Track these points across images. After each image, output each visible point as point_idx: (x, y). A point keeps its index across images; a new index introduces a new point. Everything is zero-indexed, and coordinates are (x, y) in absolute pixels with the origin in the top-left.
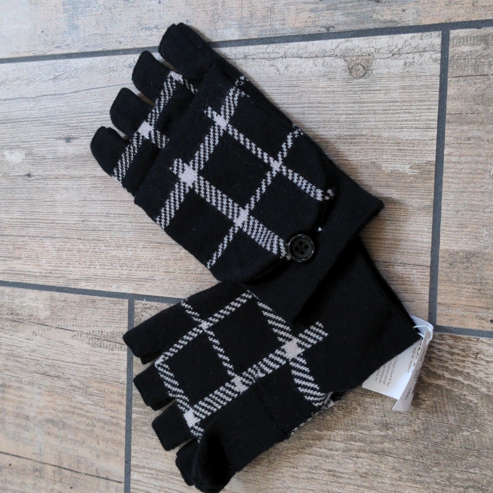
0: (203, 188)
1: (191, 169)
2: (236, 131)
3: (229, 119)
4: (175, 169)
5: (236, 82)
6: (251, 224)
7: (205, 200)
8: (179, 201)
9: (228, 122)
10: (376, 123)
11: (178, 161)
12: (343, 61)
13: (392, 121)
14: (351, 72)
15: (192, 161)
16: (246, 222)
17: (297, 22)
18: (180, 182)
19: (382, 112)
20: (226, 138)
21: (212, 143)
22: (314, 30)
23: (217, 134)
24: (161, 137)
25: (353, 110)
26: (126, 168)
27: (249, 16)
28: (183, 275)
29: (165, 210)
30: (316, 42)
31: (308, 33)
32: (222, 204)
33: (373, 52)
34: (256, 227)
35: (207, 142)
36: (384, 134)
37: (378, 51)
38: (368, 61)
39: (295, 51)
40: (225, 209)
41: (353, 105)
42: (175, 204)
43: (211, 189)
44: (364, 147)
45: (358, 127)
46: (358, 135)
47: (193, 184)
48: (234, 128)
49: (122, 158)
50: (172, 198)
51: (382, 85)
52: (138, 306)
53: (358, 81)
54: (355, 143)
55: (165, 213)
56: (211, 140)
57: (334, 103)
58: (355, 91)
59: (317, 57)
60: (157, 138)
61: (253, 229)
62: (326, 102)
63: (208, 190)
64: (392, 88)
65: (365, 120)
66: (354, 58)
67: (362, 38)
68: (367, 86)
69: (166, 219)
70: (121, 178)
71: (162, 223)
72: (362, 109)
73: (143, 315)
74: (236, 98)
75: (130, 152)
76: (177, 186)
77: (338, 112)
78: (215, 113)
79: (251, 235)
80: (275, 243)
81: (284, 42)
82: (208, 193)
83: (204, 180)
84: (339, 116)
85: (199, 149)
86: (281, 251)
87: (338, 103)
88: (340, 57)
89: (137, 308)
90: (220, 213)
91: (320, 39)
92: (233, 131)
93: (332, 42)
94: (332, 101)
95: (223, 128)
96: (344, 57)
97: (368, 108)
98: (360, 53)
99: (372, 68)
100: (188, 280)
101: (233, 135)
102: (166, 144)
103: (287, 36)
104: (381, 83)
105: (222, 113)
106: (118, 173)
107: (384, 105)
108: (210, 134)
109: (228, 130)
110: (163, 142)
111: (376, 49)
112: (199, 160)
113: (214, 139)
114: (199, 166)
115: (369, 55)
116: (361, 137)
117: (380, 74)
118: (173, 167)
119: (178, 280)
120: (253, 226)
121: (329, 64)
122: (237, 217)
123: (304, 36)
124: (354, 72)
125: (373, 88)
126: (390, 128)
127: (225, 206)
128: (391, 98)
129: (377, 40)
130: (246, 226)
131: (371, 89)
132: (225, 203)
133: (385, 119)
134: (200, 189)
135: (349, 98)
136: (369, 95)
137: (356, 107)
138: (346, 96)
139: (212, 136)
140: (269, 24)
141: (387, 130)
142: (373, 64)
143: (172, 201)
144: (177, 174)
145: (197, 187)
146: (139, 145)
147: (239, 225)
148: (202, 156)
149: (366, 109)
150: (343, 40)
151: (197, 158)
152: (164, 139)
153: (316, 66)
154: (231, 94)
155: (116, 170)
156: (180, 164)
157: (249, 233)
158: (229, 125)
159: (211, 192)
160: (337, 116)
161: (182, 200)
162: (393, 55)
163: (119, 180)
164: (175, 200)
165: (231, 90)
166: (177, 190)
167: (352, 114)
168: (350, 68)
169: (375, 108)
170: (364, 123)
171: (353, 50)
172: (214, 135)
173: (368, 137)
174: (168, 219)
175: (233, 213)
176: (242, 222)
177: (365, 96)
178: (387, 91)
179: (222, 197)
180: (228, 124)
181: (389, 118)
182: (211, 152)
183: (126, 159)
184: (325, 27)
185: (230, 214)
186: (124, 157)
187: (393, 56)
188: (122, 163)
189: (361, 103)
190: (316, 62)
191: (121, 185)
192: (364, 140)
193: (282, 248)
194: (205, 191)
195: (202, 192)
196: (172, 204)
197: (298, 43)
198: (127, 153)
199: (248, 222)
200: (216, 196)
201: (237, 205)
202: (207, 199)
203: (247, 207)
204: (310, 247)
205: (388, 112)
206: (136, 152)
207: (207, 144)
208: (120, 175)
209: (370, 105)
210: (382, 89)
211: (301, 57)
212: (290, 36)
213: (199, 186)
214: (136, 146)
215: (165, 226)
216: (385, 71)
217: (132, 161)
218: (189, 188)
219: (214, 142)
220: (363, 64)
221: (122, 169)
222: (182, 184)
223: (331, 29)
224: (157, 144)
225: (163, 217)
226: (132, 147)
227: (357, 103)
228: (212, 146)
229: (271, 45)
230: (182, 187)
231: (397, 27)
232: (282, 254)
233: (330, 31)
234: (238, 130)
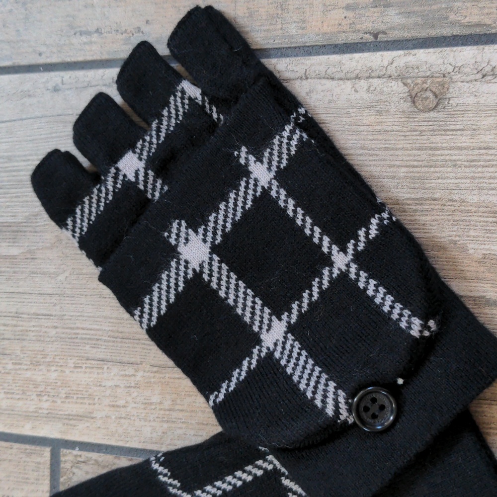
0: (215, 274)
1: (201, 241)
2: (283, 192)
3: (276, 172)
4: (174, 236)
5: (292, 116)
6: (288, 347)
7: (218, 292)
8: (176, 290)
9: (272, 176)
10: (456, 181)
11: (180, 225)
12: (401, 84)
13: (484, 178)
14: (414, 102)
15: (203, 227)
16: (281, 342)
17: (325, 24)
18: (179, 259)
19: (467, 164)
20: (264, 199)
21: (240, 204)
22: (353, 38)
23: (251, 192)
24: (155, 181)
25: (418, 161)
26: (89, 220)
27: (247, 15)
28: (140, 411)
29: (151, 300)
30: (357, 56)
31: (343, 42)
32: (245, 305)
33: (451, 71)
34: (295, 355)
35: (231, 201)
36: (470, 197)
37: (458, 69)
38: (442, 85)
39: (322, 69)
40: (248, 315)
41: (419, 152)
42: (168, 292)
43: (228, 277)
44: (438, 218)
45: (428, 186)
46: (427, 199)
47: (201, 266)
48: (281, 188)
49: (84, 203)
50: (165, 283)
51: (465, 123)
52: (66, 458)
53: (426, 115)
54: (422, 211)
55: (151, 305)
56: (239, 198)
57: (386, 149)
58: (422, 131)
59: (357, 77)
60: (147, 183)
61: (290, 356)
62: (374, 146)
63: (224, 278)
64: (482, 127)
65: (438, 175)
66: (419, 81)
67: (431, 50)
68: (441, 123)
69: (150, 315)
70: (77, 235)
71: (143, 320)
72: (433, 158)
73: (74, 474)
74: (294, 143)
75: (99, 197)
76: (173, 264)
77: (392, 163)
78: (252, 158)
79: (286, 366)
80: (331, 395)
81: (303, 55)
82: (223, 283)
83: (220, 262)
84: (395, 170)
85: (217, 210)
86: (341, 411)
87: (393, 149)
88: (396, 79)
89: (65, 462)
90: (239, 318)
91: (362, 51)
92: (278, 192)
93: (382, 56)
94: (384, 146)
95: (263, 185)
96: (402, 79)
97: (442, 158)
98: (428, 73)
99: (448, 96)
100: (148, 419)
101: (278, 198)
102: (160, 193)
103: (308, 47)
104: (464, 119)
105: (265, 160)
106: (74, 227)
107: (470, 152)
108: (238, 190)
109: (270, 188)
110: (156, 190)
111: (455, 67)
112: (215, 229)
113: (245, 198)
114: (214, 238)
115: (444, 76)
116: (432, 202)
117: (463, 104)
118: (170, 232)
119: (133, 418)
120: (291, 351)
121: (378, 89)
122: (268, 330)
123: (336, 46)
124: (419, 103)
125: (452, 127)
126: (481, 189)
127: (248, 309)
128: (482, 142)
129: (456, 53)
130: (279, 349)
131: (448, 128)
132: (249, 304)
133: (472, 174)
134: (210, 275)
135: (411, 142)
136: (444, 137)
137: (424, 155)
138: (407, 138)
139: (241, 193)
140: (279, 27)
141: (476, 192)
142: (451, 90)
143: (164, 287)
144: (176, 246)
145: (206, 271)
146: (117, 188)
147: (269, 346)
148: (221, 222)
149: (440, 158)
150: (401, 52)
151: (211, 224)
152: (158, 185)
153: (356, 91)
154: (286, 134)
155: (72, 221)
156: (183, 229)
157: (283, 362)
158: (273, 181)
159: (228, 282)
160: (392, 169)
161: (180, 289)
162: (484, 76)
163: (74, 236)
164: (169, 287)
165: (286, 128)
166: (173, 271)
167: (417, 167)
168: (414, 94)
169: (454, 158)
170: (437, 181)
171: (418, 68)
172: (246, 193)
173: (444, 202)
174: (155, 314)
175: (261, 322)
176: (275, 341)
177: (438, 139)
178: (475, 131)
179: (245, 293)
180: (271, 180)
181: (478, 173)
182: (237, 218)
183: (90, 206)
184: (370, 33)
185: (257, 323)
186: (87, 202)
187: (483, 78)
188: (82, 211)
189: (431, 149)
190: (356, 86)
191: (77, 245)
192: (437, 207)
193: (343, 407)
194: (219, 279)
195: (215, 280)
196: (164, 293)
197: (326, 57)
198: (95, 197)
199: (284, 343)
200: (237, 290)
201: (269, 311)
202: (220, 292)
203: (285, 317)
204: (388, 408)
205: (476, 163)
206: (110, 197)
207: (231, 205)
208: (78, 230)
209: (446, 152)
210: (466, 128)
211: (333, 79)
212: (314, 46)
213: (211, 270)
214: (111, 188)
215: (149, 325)
216: (471, 100)
217: (101, 211)
218: (194, 270)
219: (245, 203)
220: (434, 90)
221: (82, 220)
222: (183, 263)
223: (380, 36)
224: (146, 191)
225: (146, 310)
226: (103, 189)
227: (426, 149)
228: (239, 210)
229: (284, 59)
230: (182, 268)
231: (489, 34)
232: (340, 416)
233: (378, 40)
234: (287, 192)
